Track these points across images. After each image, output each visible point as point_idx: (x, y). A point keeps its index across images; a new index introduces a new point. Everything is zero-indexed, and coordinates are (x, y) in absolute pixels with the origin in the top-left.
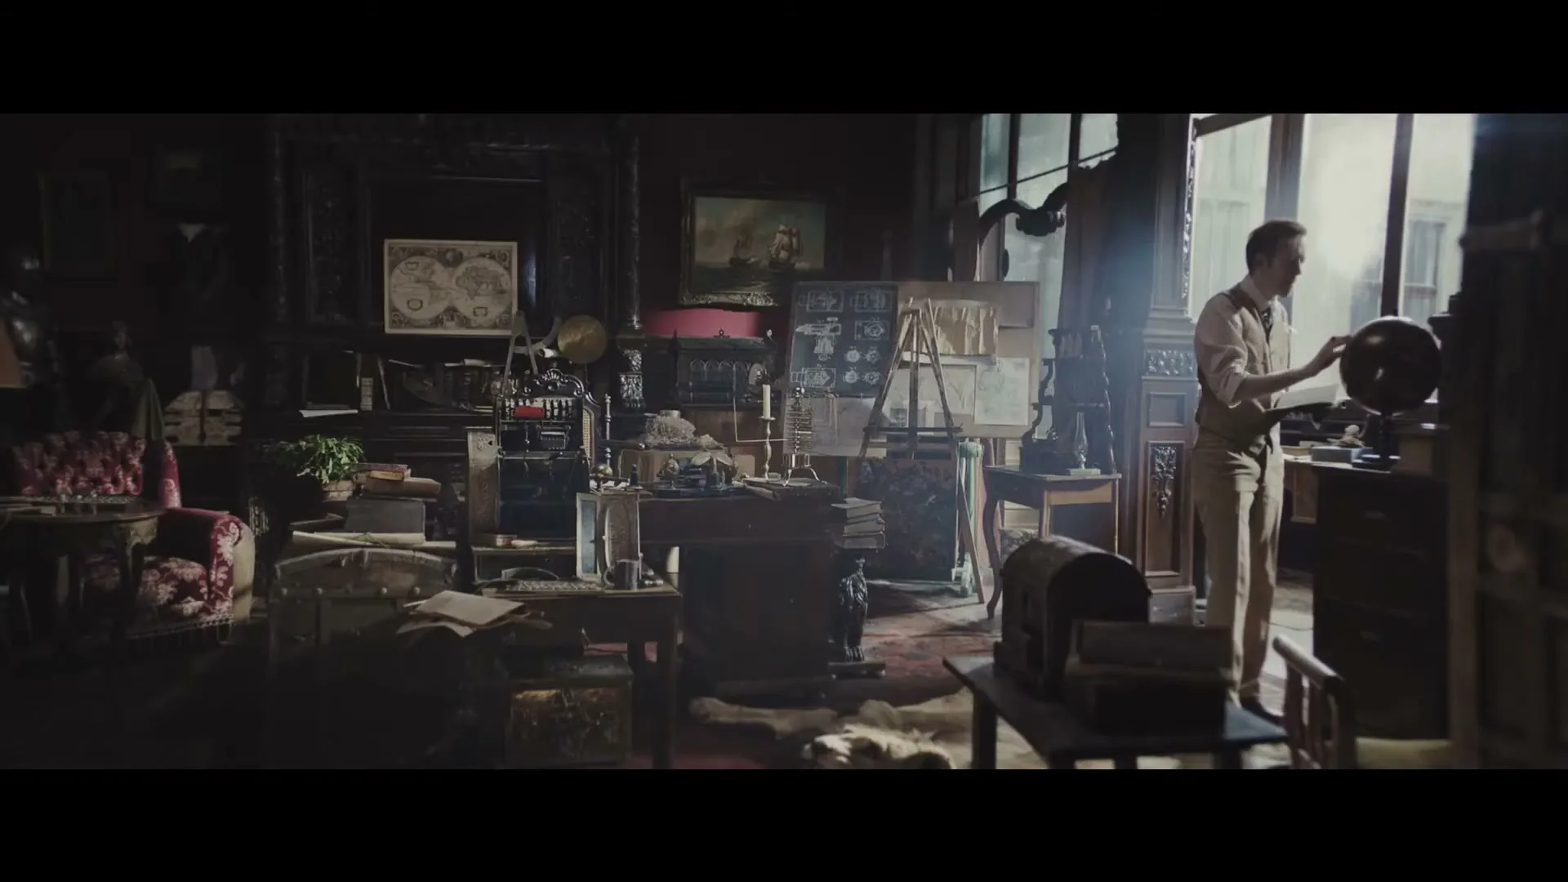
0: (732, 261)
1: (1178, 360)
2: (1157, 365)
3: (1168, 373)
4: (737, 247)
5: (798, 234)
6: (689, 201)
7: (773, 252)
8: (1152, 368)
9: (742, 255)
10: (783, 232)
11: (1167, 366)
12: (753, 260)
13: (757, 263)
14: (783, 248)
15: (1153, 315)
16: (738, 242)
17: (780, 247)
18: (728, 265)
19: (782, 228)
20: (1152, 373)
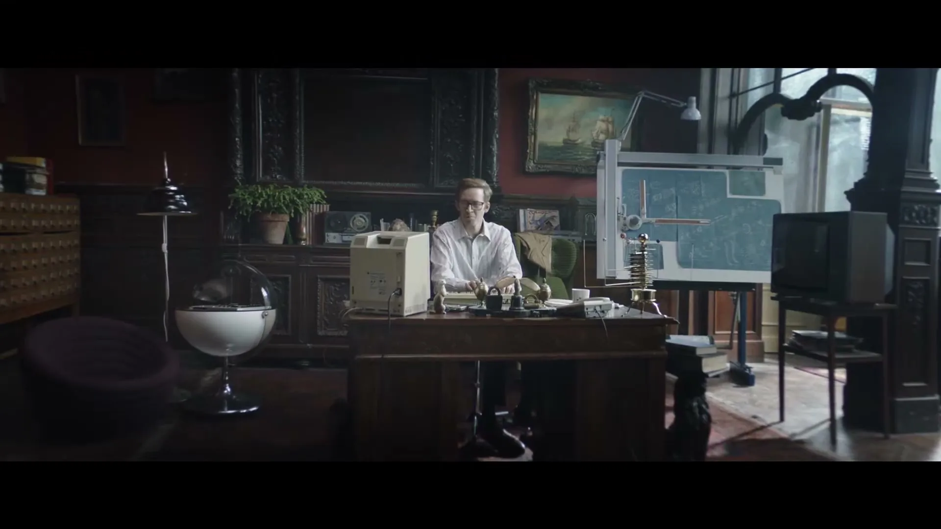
0: (565, 141)
1: (926, 212)
2: (910, 216)
3: (918, 222)
4: (568, 131)
5: (613, 122)
6: (535, 97)
7: (594, 135)
8: (906, 218)
9: (573, 136)
10: (603, 121)
11: (918, 217)
12: (580, 141)
13: (582, 143)
14: (602, 132)
15: (907, 176)
16: (569, 128)
17: (600, 131)
18: (562, 144)
19: (601, 117)
20: (908, 223)
